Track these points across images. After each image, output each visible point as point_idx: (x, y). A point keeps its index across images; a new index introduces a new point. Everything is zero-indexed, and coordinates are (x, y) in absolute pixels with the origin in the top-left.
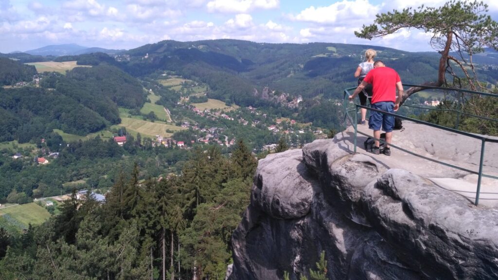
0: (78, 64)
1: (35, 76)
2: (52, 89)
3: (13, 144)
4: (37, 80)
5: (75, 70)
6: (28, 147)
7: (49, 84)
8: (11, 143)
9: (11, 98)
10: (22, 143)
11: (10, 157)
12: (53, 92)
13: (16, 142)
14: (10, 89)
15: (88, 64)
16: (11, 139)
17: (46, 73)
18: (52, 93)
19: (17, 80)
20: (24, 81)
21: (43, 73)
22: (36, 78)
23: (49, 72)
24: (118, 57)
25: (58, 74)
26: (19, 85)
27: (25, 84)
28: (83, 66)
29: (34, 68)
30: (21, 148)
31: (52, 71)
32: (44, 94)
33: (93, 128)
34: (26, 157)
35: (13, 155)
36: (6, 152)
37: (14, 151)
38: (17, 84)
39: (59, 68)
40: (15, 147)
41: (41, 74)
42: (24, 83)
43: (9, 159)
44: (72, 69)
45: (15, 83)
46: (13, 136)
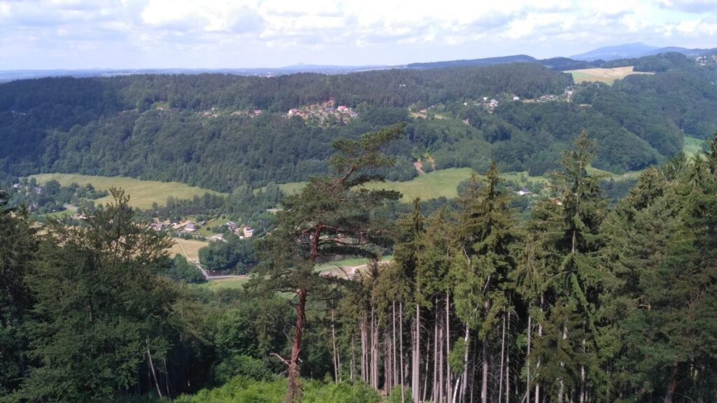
0: (635, 70)
1: (568, 87)
2: (587, 105)
3: (522, 177)
4: (570, 93)
5: (629, 79)
6: (540, 182)
7: (584, 98)
8: (519, 174)
9: (530, 115)
10: (533, 176)
11: (515, 192)
12: (586, 108)
13: (526, 174)
14: (531, 104)
15: (651, 70)
16: (520, 170)
17: (585, 84)
18: (584, 111)
19: (543, 92)
20: (552, 93)
21: (581, 82)
22: (571, 90)
23: (590, 83)
24: (703, 59)
25: (602, 85)
26: (544, 99)
27: (552, 98)
28: (642, 73)
29: (570, 76)
30: (531, 183)
31: (593, 80)
32: (573, 111)
33: (636, 164)
34: (535, 195)
35: (519, 189)
36: (510, 185)
37: (522, 185)
38: (542, 97)
39: (606, 76)
40: (523, 180)
41: (578, 85)
42: (552, 96)
43: (514, 194)
44: (623, 78)
45: (539, 97)
46: (523, 166)
